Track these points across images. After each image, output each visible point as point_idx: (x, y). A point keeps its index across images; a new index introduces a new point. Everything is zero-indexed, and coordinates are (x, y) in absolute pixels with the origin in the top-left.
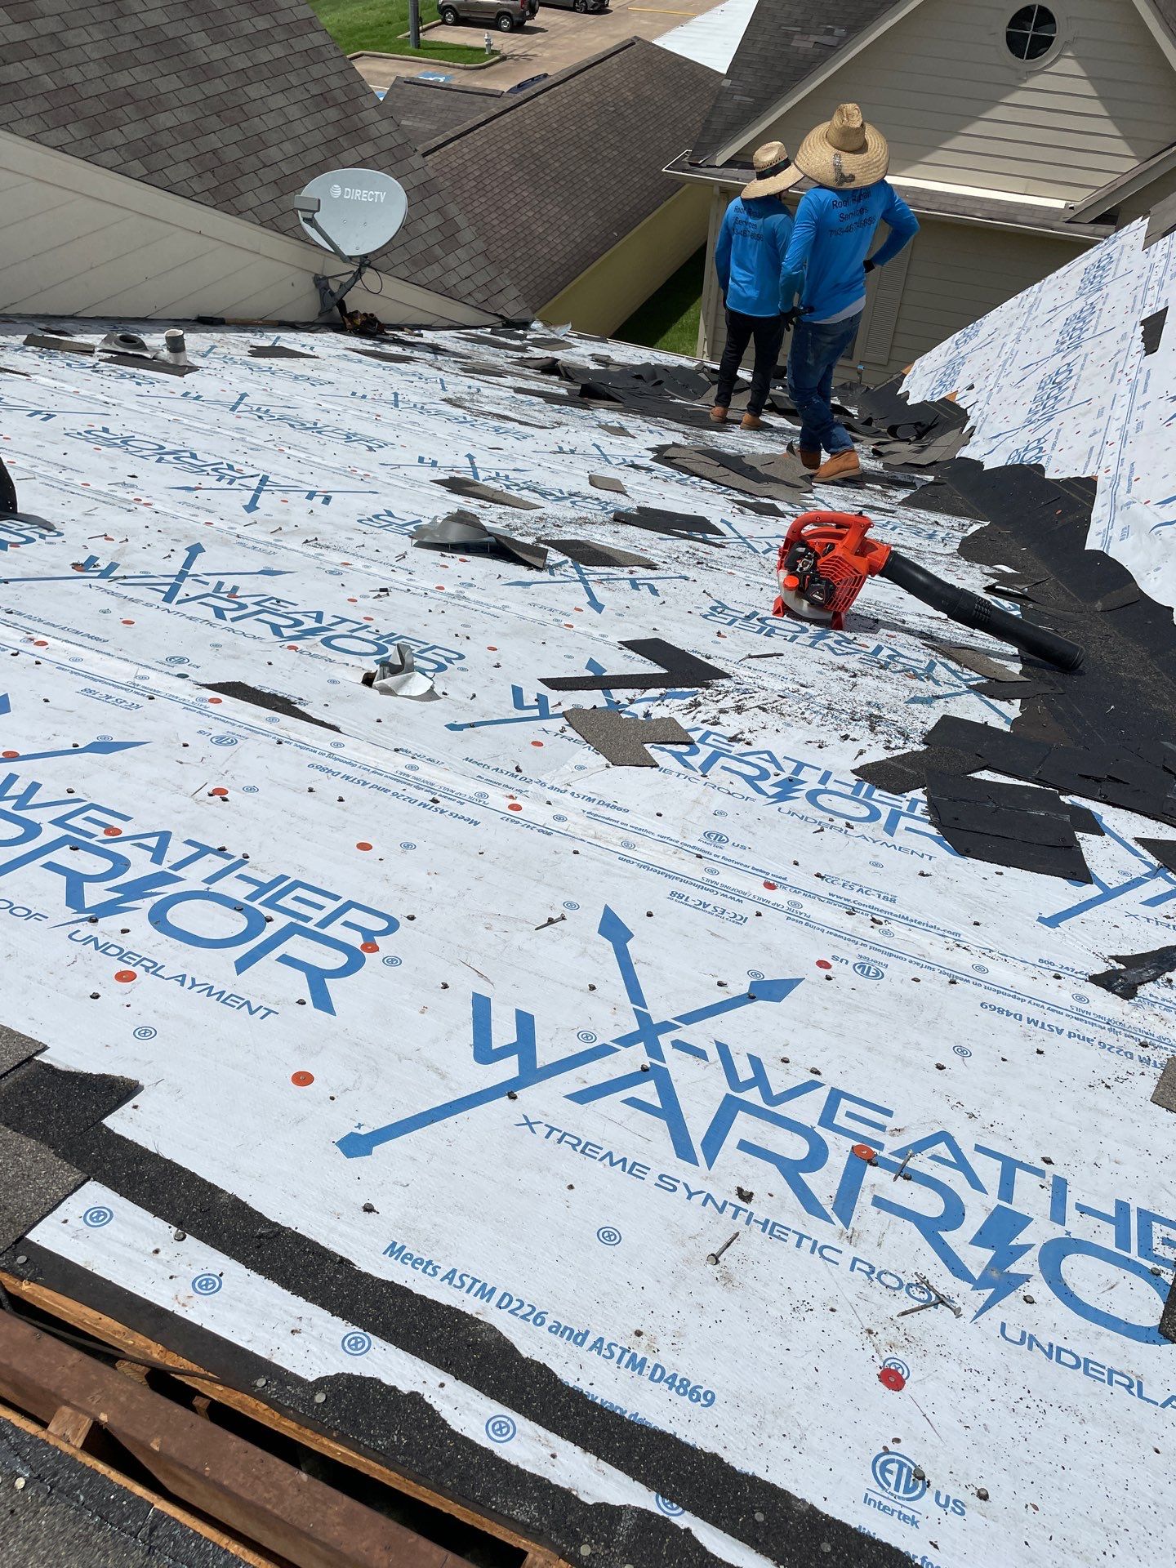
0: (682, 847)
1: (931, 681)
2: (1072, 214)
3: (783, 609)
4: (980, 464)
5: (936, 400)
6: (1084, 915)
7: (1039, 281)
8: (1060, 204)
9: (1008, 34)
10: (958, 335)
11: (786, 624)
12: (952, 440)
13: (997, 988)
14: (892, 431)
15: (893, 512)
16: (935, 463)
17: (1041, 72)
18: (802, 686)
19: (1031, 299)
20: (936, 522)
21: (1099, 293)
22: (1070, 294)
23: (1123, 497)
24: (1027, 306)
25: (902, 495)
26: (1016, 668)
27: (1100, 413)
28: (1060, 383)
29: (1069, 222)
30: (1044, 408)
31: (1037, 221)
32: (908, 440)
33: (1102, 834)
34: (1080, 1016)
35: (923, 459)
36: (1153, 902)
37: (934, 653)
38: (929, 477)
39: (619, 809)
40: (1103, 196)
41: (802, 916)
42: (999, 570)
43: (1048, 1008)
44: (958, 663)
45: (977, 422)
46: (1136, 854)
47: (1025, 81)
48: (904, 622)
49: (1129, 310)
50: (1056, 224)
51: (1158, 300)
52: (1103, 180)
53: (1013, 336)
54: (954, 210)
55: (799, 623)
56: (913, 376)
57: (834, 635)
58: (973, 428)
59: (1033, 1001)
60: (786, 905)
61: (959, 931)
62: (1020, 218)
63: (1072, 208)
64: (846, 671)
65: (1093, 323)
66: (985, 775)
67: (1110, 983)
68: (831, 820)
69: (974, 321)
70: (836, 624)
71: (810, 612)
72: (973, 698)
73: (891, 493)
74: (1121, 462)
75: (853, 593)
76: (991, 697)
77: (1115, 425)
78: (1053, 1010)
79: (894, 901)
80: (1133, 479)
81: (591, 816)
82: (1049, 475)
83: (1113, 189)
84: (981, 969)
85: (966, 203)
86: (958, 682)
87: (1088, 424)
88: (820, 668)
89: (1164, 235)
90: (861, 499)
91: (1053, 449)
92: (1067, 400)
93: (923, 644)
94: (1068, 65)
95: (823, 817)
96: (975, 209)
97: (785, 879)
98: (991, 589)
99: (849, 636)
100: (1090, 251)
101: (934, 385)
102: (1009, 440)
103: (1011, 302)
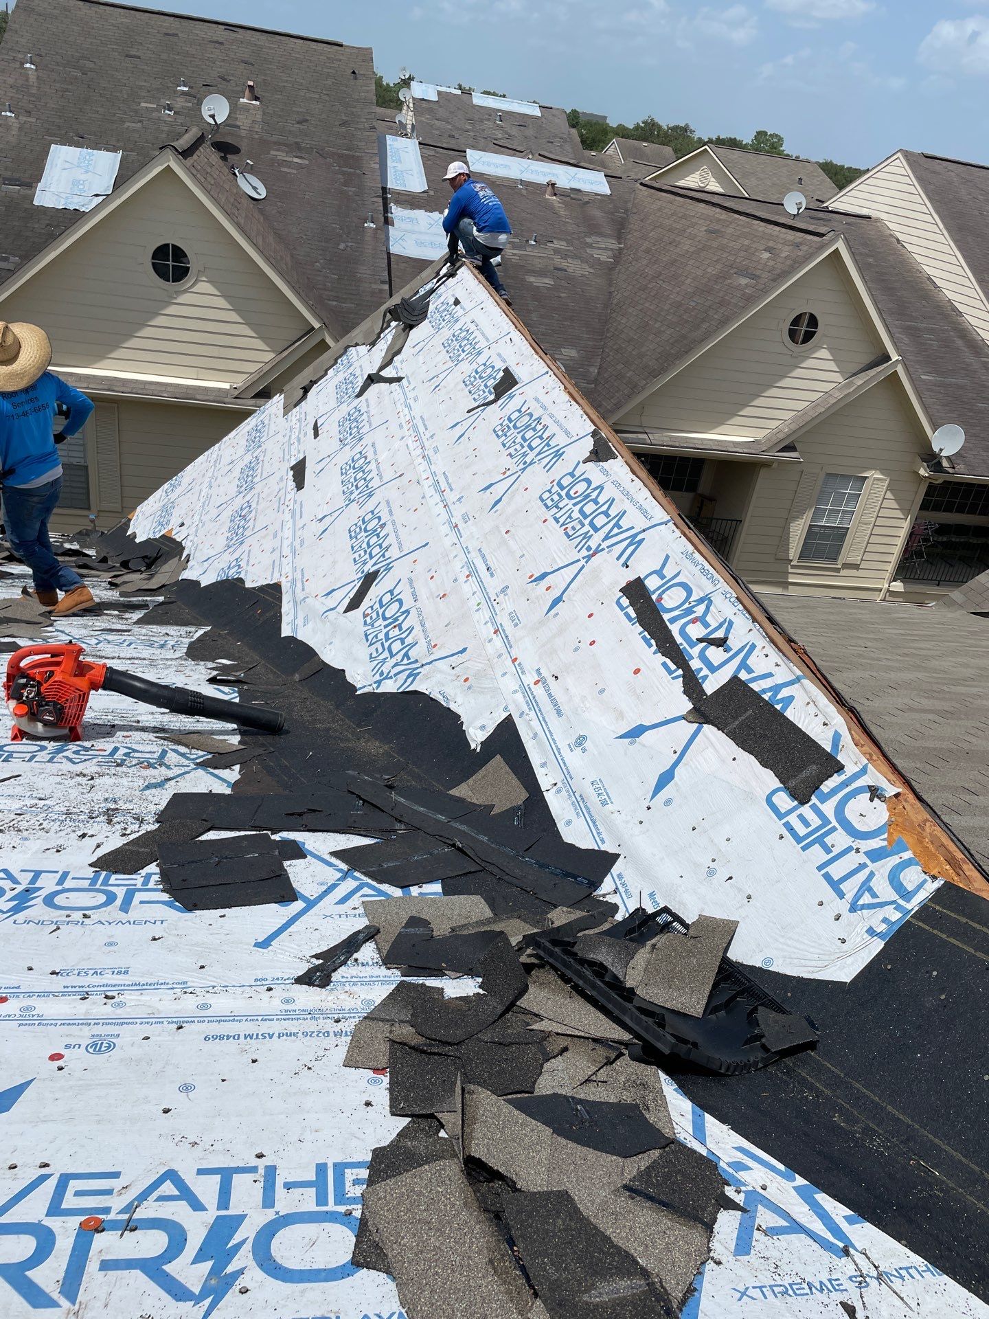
1: (163, 767)
2: (236, 393)
3: (19, 735)
4: (197, 583)
5: (157, 537)
6: (292, 929)
7: (218, 442)
8: (226, 386)
9: (154, 264)
10: (166, 486)
11: (26, 746)
12: (173, 567)
13: (218, 1019)
14: (125, 564)
15: (129, 631)
16: (164, 586)
17: (186, 291)
18: (40, 799)
19: (214, 456)
20: (167, 634)
21: (260, 449)
22: (241, 451)
23: (300, 595)
24: (213, 461)
25: (137, 615)
26: (235, 740)
27: (275, 536)
28: (244, 516)
29: (235, 398)
30: (237, 535)
31: (211, 398)
32: (139, 571)
33: (304, 856)
34: (287, 1016)
35: (154, 584)
36: (343, 900)
37: (166, 743)
38: (160, 598)
40: (255, 379)
41: (35, 1018)
42: (220, 663)
43: (262, 1020)
44: (187, 746)
45: (190, 551)
46: (330, 864)
47: (176, 298)
48: (138, 722)
49: (281, 459)
50: (227, 400)
51: (299, 452)
52: (252, 368)
53: (206, 484)
54: (145, 392)
55: (38, 743)
56: (137, 519)
57: (73, 747)
58: (189, 556)
59: (249, 1018)
60: (19, 1013)
61: (184, 978)
62: (198, 397)
63: (235, 388)
64: (84, 776)
65: (259, 471)
66: (212, 835)
67: (311, 978)
68: (68, 916)
69: (176, 475)
70: (74, 736)
71: (46, 731)
72: (200, 772)
73: (127, 615)
74: (294, 569)
75: (82, 709)
76: (215, 768)
77: (286, 543)
78: (266, 1020)
79: (126, 972)
80: (305, 580)
82: (249, 585)
83: (261, 374)
84: (205, 1006)
85: (153, 387)
86: (187, 762)
87: (268, 544)
88: (59, 779)
89: (295, 406)
90: (99, 624)
91: (248, 565)
92: (251, 527)
93: (156, 737)
94: (204, 286)
95: (60, 916)
96: (162, 391)
97: (18, 987)
98: (213, 681)
99: (87, 744)
100: (249, 419)
101: (154, 525)
102: (216, 562)
103: (201, 459)
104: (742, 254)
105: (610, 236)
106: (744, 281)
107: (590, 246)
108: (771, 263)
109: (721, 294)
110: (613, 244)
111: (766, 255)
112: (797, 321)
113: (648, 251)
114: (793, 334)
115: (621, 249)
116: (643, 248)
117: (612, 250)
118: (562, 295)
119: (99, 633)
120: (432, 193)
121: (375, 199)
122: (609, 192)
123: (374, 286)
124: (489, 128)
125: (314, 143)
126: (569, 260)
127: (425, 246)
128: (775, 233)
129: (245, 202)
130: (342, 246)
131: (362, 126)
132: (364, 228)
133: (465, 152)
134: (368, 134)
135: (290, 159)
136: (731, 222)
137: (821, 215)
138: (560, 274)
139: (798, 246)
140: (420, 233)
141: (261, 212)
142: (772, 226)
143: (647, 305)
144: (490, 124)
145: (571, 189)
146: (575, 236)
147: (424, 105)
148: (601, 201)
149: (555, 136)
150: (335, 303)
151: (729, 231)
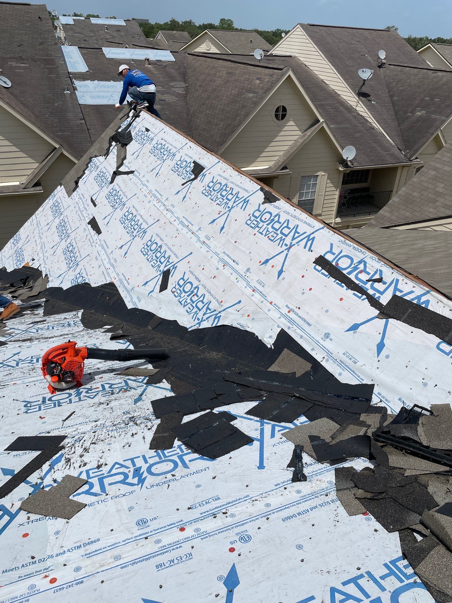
0: (136, 539)
1: (132, 390)
2: (23, 186)
3: (54, 390)
4: (60, 289)
5: (21, 267)
6: (265, 456)
8: (18, 183)
10: (12, 240)
11: (58, 396)
12: (41, 282)
13: (279, 509)
14: (12, 285)
15: (45, 321)
16: (40, 292)
18: (96, 421)
19: (35, 222)
20: (65, 318)
21: (63, 215)
22: (51, 218)
23: (129, 287)
24: (35, 225)
25: (41, 311)
26: (150, 367)
27: (97, 259)
28: (71, 251)
29: (24, 188)
30: (72, 261)
31: (11, 191)
32: (21, 287)
33: (236, 419)
34: (305, 499)
35: (35, 292)
36: (273, 435)
37: (121, 376)
38: (43, 299)
39: (95, 542)
40: (32, 177)
41: (205, 533)
42: (107, 328)
43: (296, 504)
44: (133, 376)
45: (46, 272)
46: (251, 419)
48: (99, 369)
49: (79, 219)
50: (20, 190)
51: (89, 214)
52: (29, 172)
53: (37, 238)
55: (64, 392)
57: (82, 389)
58: (46, 275)
59: (291, 505)
60: (195, 533)
61: (248, 494)
62: (5, 191)
63: (22, 184)
64: (103, 404)
65: (68, 227)
66: (186, 419)
67: (298, 478)
68: (166, 478)
69: (15, 234)
70: (80, 384)
71: (67, 386)
72: (150, 388)
73: (36, 312)
74: (118, 275)
76: (156, 384)
77: (106, 262)
78: (298, 504)
79: (219, 499)
80: (127, 279)
81: (89, 555)
82: (94, 285)
83: (34, 175)
84: (268, 505)
86: (140, 384)
87: (96, 264)
88: (93, 408)
89: (74, 191)
90: (27, 320)
91: (87, 276)
92: (79, 256)
93: (115, 375)
95: (162, 479)
97: (182, 521)
98: (112, 338)
99: (88, 386)
100: (47, 201)
101: (15, 262)
102: (66, 276)
103: (27, 224)
104: (246, 82)
105: (181, 81)
106: (251, 95)
107: (172, 87)
108: (261, 85)
109: (242, 102)
110: (183, 84)
111: (258, 82)
112: (277, 110)
113: (201, 86)
114: (277, 116)
115: (187, 86)
116: (198, 85)
117: (183, 87)
118: (167, 112)
119: (32, 325)
120: (91, 71)
121: (66, 79)
122: (174, 60)
123: (77, 122)
124: (102, 34)
125: (29, 55)
126: (165, 95)
127: (96, 98)
128: (259, 71)
129: (3, 89)
130: (56, 104)
131: (50, 43)
132: (64, 94)
133: (102, 49)
134: (54, 47)
135: (19, 65)
136: (237, 68)
137: (271, 58)
138: (162, 102)
139: (271, 75)
140: (91, 92)
141: (12, 94)
142: (257, 68)
143: (208, 112)
144: (102, 32)
145: (157, 60)
146: (165, 83)
147: (68, 27)
148: (172, 64)
149: (135, 34)
150: (60, 133)
151: (237, 72)
